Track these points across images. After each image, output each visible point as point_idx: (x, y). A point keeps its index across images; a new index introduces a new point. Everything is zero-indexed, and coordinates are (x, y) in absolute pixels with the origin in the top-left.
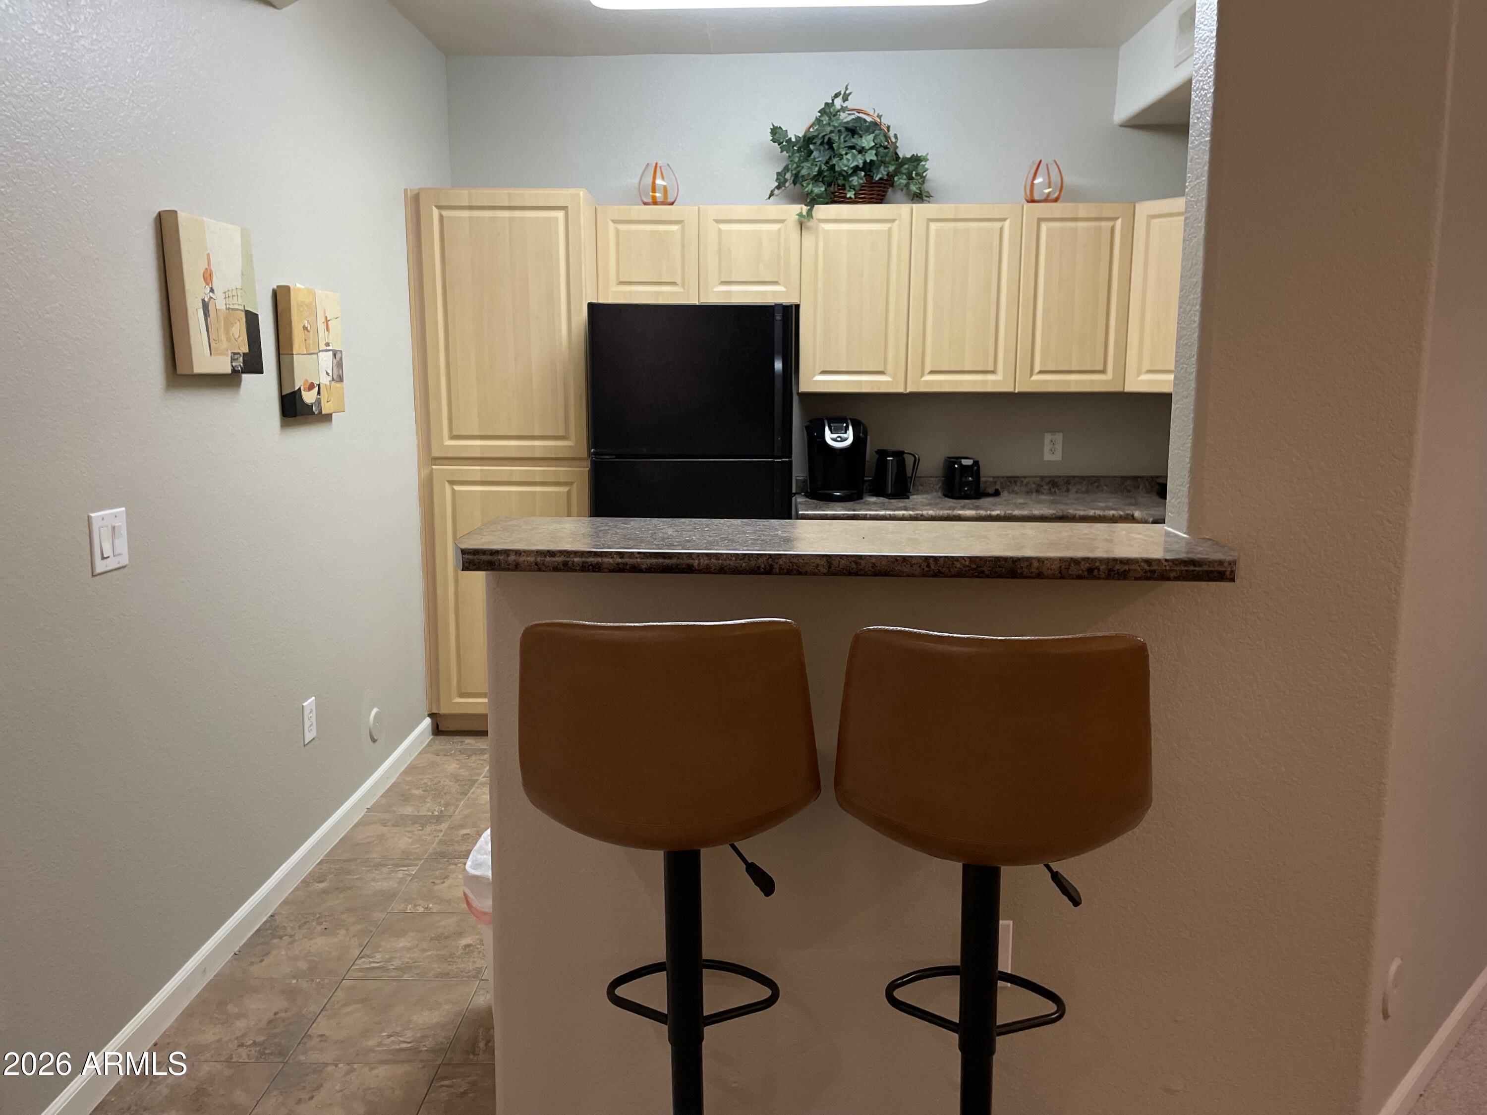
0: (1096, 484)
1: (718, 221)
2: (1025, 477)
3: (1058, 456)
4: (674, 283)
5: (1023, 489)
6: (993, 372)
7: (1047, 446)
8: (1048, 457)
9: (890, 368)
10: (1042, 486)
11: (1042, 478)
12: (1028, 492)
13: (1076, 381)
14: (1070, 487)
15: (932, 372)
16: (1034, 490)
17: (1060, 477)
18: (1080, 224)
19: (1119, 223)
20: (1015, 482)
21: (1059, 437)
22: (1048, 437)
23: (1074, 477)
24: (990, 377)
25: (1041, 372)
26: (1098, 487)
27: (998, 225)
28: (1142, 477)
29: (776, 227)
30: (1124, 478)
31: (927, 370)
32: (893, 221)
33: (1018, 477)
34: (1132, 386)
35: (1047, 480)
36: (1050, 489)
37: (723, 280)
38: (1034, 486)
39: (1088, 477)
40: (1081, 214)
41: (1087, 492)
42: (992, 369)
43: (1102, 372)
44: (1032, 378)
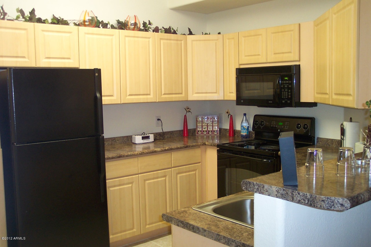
1: (43, 31)
4: (24, 57)
6: (149, 95)
9: (115, 94)
15: (130, 95)
18: (172, 42)
19: (183, 42)
24: (148, 96)
25: (164, 94)
26: (173, 135)
27: (147, 40)
29: (68, 35)
31: (128, 94)
32: (113, 35)
34: (190, 98)
35: (158, 134)
37: (47, 57)
40: (172, 38)
42: (149, 93)
43: (181, 94)
44: (162, 97)
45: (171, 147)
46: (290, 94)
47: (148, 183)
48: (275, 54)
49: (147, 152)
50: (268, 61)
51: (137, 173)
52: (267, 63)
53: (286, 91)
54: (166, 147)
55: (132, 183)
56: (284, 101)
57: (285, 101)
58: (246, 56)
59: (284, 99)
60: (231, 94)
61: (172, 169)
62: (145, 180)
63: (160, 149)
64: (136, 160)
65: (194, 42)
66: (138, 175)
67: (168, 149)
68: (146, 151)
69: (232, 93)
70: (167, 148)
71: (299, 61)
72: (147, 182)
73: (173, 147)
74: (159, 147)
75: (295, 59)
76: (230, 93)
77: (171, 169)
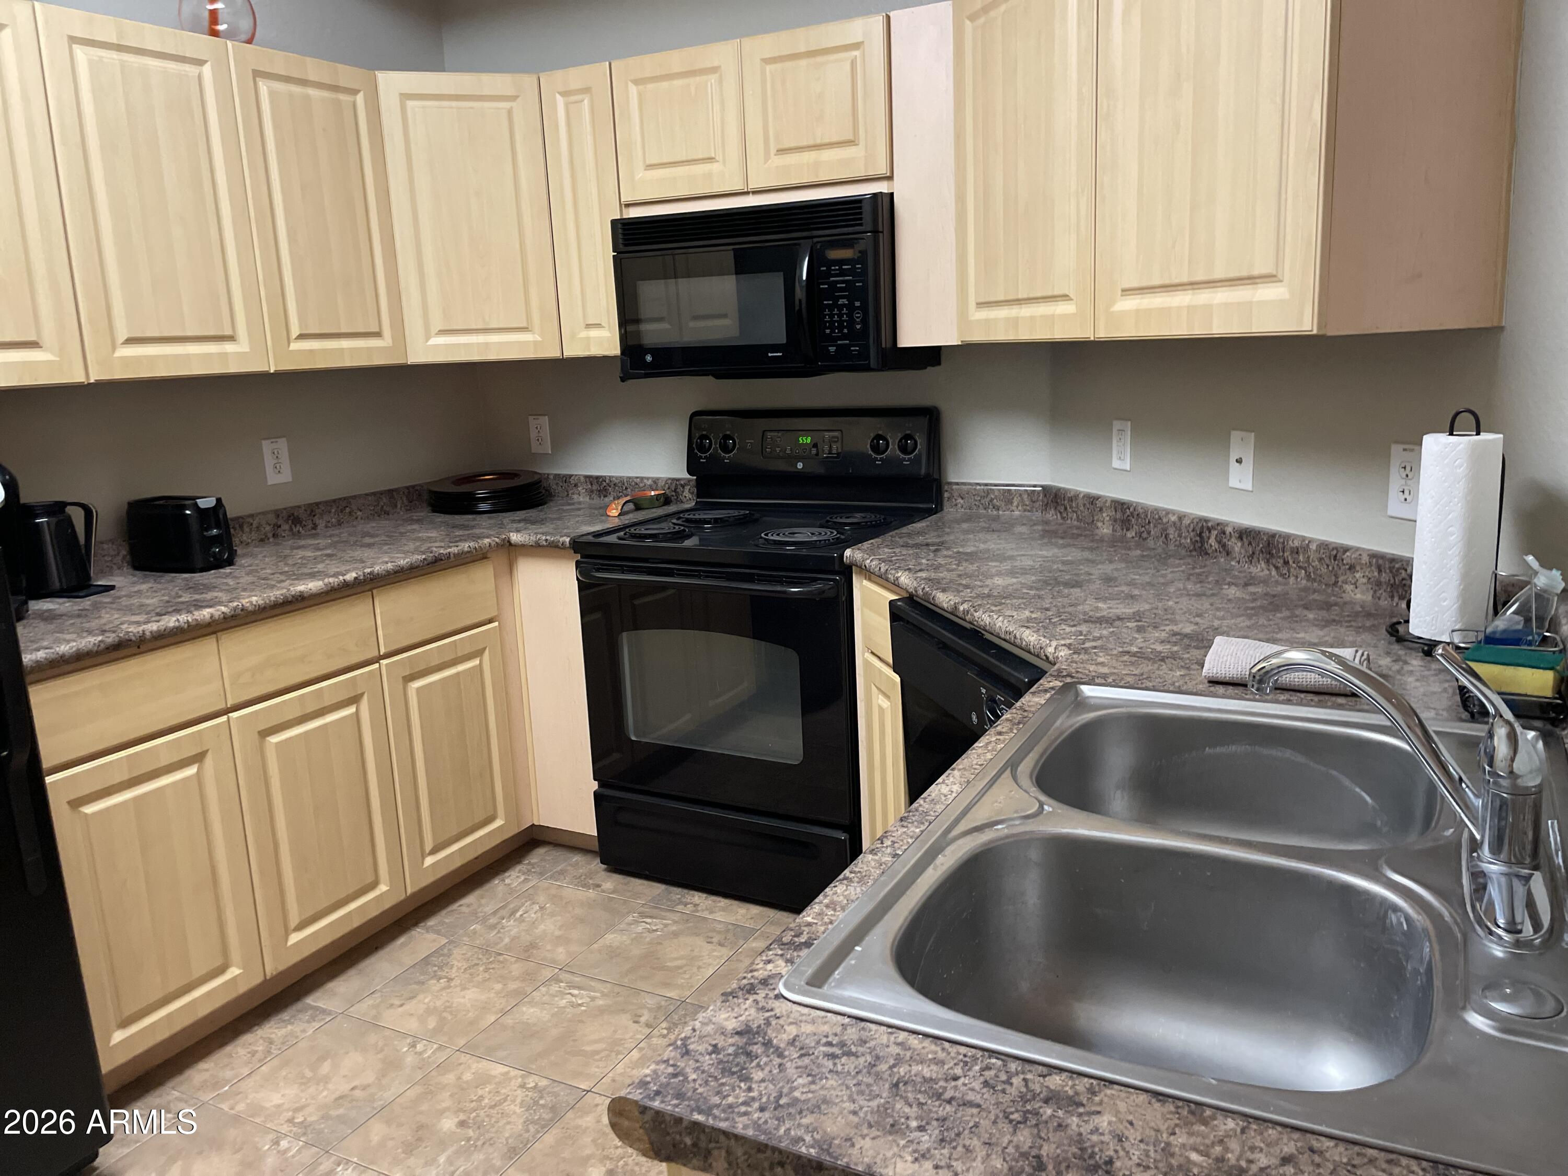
0: (348, 510)
2: (252, 516)
3: (286, 476)
5: (254, 535)
6: (231, 338)
7: (269, 461)
8: (273, 478)
10: (280, 526)
11: (277, 513)
12: (262, 540)
13: (351, 349)
14: (316, 519)
16: (270, 535)
17: (299, 507)
18: (312, 93)
20: (241, 526)
21: (282, 444)
22: (267, 446)
23: (317, 504)
24: (229, 347)
25: (302, 337)
27: (190, 70)
28: (396, 490)
30: (377, 495)
31: (122, 336)
33: (242, 517)
34: (417, 355)
35: (285, 514)
36: (291, 529)
38: (268, 528)
39: (334, 501)
40: (312, 74)
41: (340, 524)
42: (228, 332)
43: (378, 334)
44: (291, 348)
45: (368, 570)
46: (858, 315)
47: (277, 744)
48: (781, 151)
49: (261, 602)
50: (753, 185)
51: (221, 706)
52: (747, 193)
53: (844, 305)
54: (348, 571)
55: (198, 758)
56: (832, 349)
57: (838, 346)
58: (650, 167)
59: (833, 340)
60: (594, 333)
61: (384, 662)
62: (265, 734)
63: (320, 583)
64: (208, 646)
65: (410, 104)
66: (224, 718)
67: (356, 578)
68: (254, 599)
69: (598, 326)
70: (351, 576)
71: (890, 178)
72: (274, 739)
73: (377, 569)
74: (313, 576)
75: (871, 173)
76: (588, 326)
77: (377, 665)
